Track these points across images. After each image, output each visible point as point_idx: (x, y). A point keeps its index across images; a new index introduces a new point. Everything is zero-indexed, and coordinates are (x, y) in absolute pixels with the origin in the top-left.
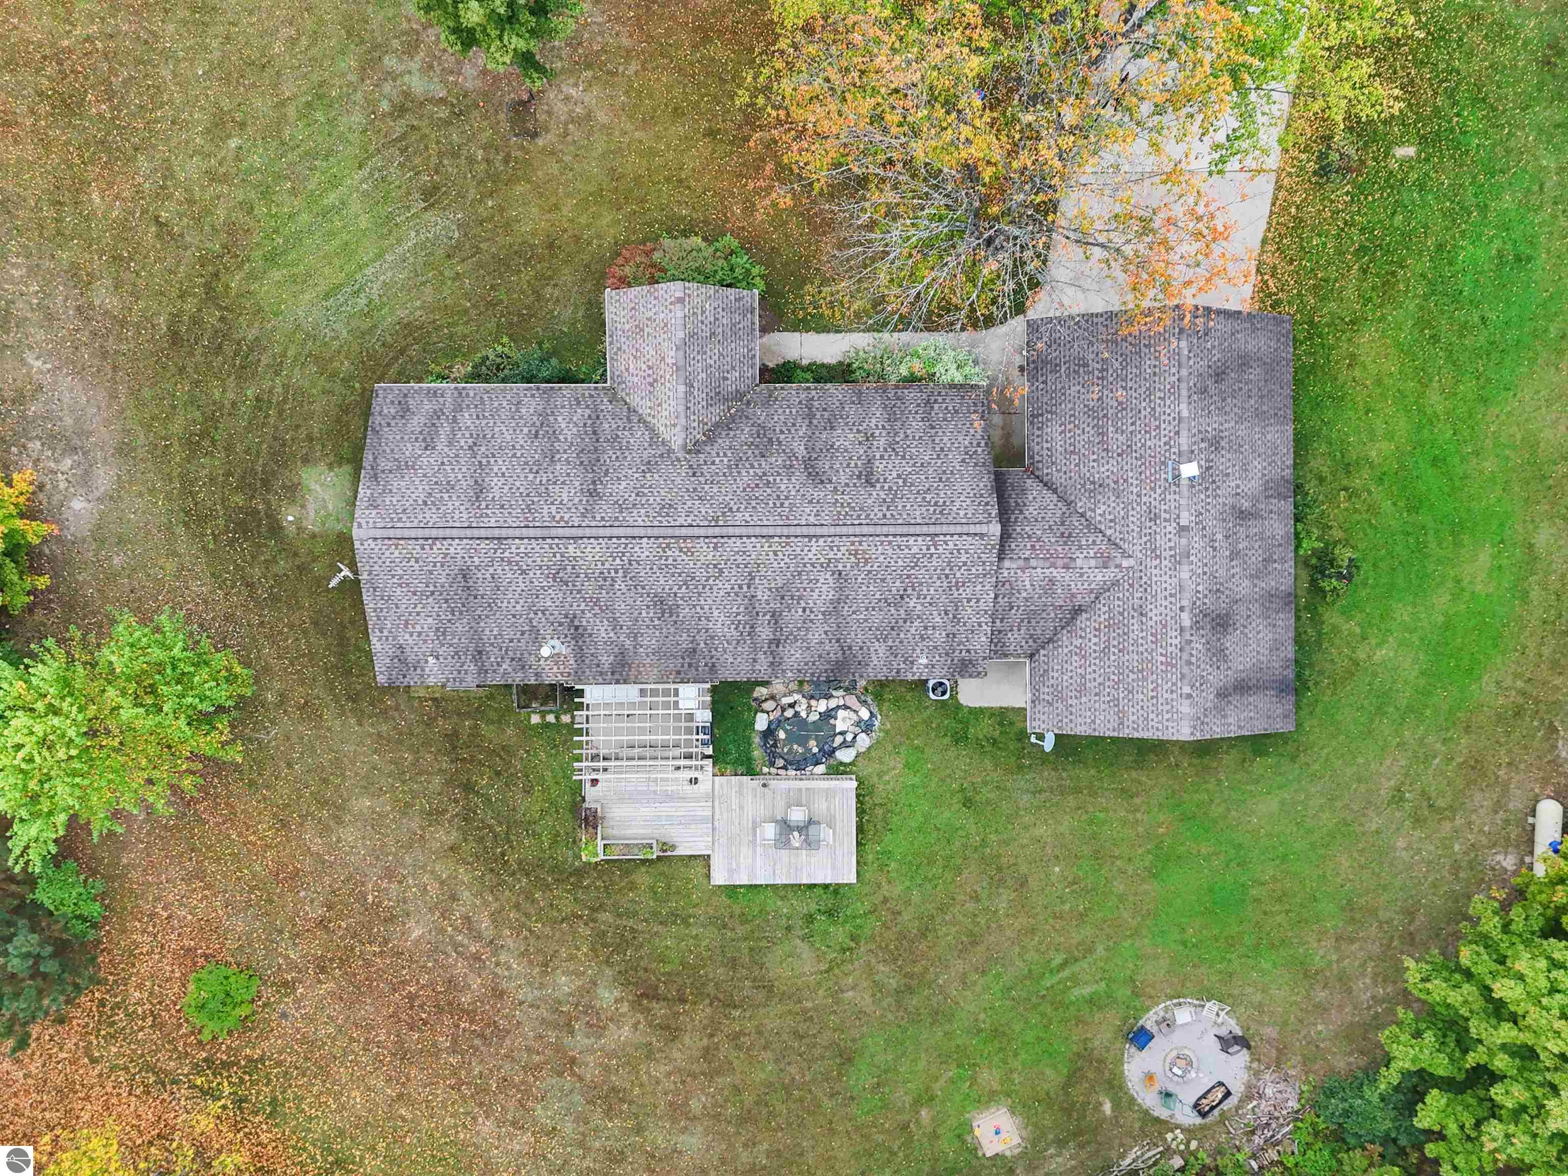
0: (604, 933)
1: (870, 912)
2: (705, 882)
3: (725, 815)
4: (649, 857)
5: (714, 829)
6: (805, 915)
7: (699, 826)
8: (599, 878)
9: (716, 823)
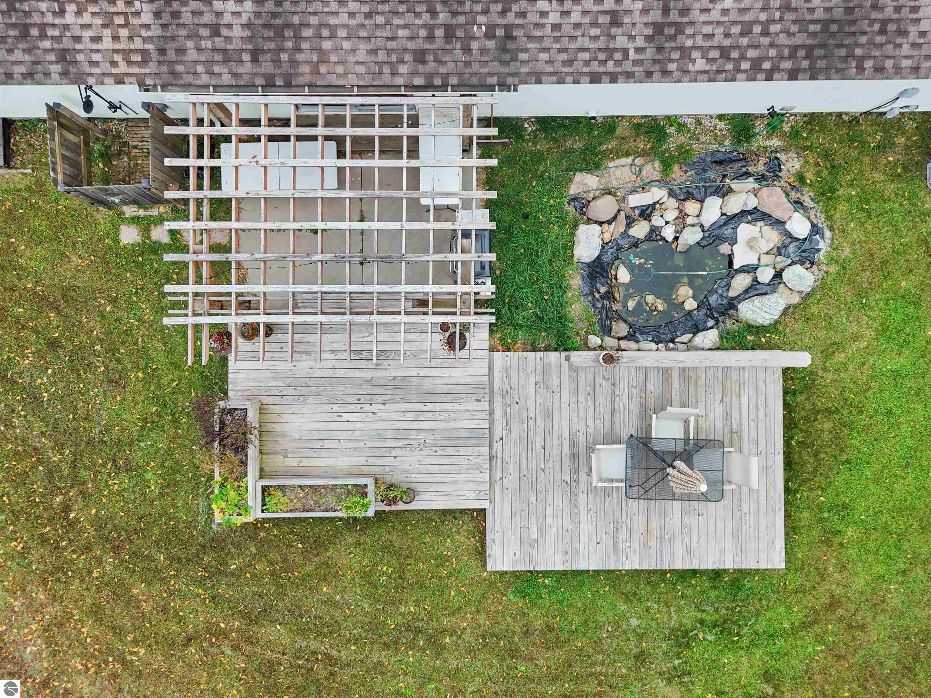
0: (272, 666)
1: (804, 626)
2: (474, 563)
3: (515, 429)
4: (359, 514)
5: (492, 458)
6: (673, 630)
7: (464, 451)
8: (261, 555)
9: (497, 446)
